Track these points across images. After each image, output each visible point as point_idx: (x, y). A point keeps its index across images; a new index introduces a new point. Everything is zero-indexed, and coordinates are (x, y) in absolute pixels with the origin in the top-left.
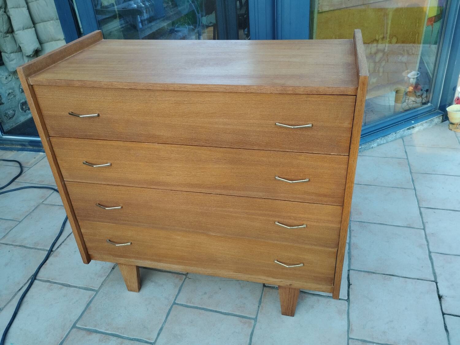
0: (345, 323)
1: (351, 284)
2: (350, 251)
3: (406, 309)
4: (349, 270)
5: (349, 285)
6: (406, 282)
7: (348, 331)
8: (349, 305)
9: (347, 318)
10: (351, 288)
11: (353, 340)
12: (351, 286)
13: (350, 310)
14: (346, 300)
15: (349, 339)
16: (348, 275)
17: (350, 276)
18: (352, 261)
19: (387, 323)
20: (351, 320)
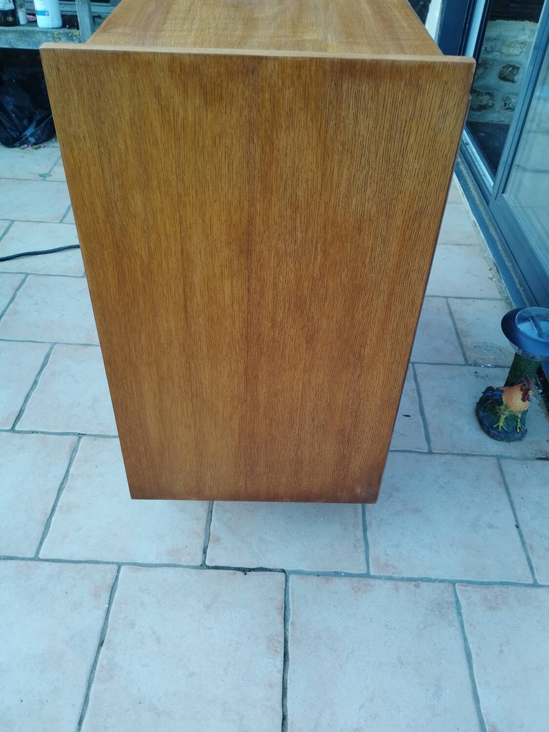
0: (151, 559)
1: (245, 574)
2: (341, 576)
3: (192, 674)
4: (283, 571)
5: (245, 571)
6: (270, 686)
7: (135, 564)
8: (194, 567)
9: (163, 563)
10: (235, 574)
11: (115, 571)
12: (240, 574)
13: (182, 569)
14: (205, 564)
15: (119, 566)
16: (270, 570)
17: (268, 573)
18: (315, 580)
19: (154, 633)
20: (158, 569)
